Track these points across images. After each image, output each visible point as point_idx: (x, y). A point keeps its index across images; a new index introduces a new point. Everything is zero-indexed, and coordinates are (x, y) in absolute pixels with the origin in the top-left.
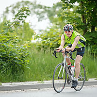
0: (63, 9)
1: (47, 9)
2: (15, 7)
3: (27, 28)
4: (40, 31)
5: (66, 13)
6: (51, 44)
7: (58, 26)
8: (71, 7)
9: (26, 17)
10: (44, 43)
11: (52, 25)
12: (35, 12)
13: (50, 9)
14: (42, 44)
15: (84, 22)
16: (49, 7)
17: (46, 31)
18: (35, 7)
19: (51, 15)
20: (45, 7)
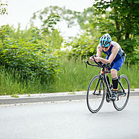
0: (95, 14)
1: (77, 14)
2: (43, 13)
3: (57, 35)
4: (70, 38)
5: (98, 19)
6: (82, 53)
7: (89, 33)
8: (104, 12)
9: (55, 23)
10: (74, 51)
11: (83, 32)
12: (64, 18)
13: (80, 15)
14: (72, 53)
15: (118, 28)
16: (79, 13)
17: (76, 38)
18: (64, 13)
19: (81, 21)
20: (75, 12)
